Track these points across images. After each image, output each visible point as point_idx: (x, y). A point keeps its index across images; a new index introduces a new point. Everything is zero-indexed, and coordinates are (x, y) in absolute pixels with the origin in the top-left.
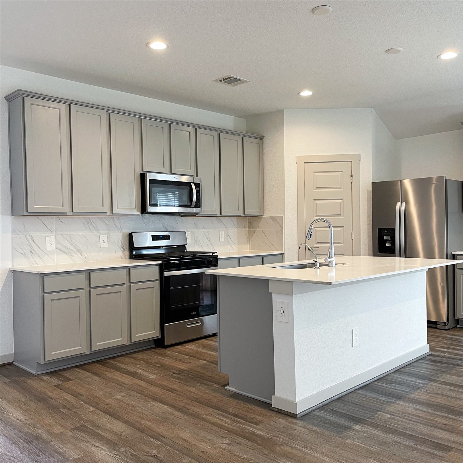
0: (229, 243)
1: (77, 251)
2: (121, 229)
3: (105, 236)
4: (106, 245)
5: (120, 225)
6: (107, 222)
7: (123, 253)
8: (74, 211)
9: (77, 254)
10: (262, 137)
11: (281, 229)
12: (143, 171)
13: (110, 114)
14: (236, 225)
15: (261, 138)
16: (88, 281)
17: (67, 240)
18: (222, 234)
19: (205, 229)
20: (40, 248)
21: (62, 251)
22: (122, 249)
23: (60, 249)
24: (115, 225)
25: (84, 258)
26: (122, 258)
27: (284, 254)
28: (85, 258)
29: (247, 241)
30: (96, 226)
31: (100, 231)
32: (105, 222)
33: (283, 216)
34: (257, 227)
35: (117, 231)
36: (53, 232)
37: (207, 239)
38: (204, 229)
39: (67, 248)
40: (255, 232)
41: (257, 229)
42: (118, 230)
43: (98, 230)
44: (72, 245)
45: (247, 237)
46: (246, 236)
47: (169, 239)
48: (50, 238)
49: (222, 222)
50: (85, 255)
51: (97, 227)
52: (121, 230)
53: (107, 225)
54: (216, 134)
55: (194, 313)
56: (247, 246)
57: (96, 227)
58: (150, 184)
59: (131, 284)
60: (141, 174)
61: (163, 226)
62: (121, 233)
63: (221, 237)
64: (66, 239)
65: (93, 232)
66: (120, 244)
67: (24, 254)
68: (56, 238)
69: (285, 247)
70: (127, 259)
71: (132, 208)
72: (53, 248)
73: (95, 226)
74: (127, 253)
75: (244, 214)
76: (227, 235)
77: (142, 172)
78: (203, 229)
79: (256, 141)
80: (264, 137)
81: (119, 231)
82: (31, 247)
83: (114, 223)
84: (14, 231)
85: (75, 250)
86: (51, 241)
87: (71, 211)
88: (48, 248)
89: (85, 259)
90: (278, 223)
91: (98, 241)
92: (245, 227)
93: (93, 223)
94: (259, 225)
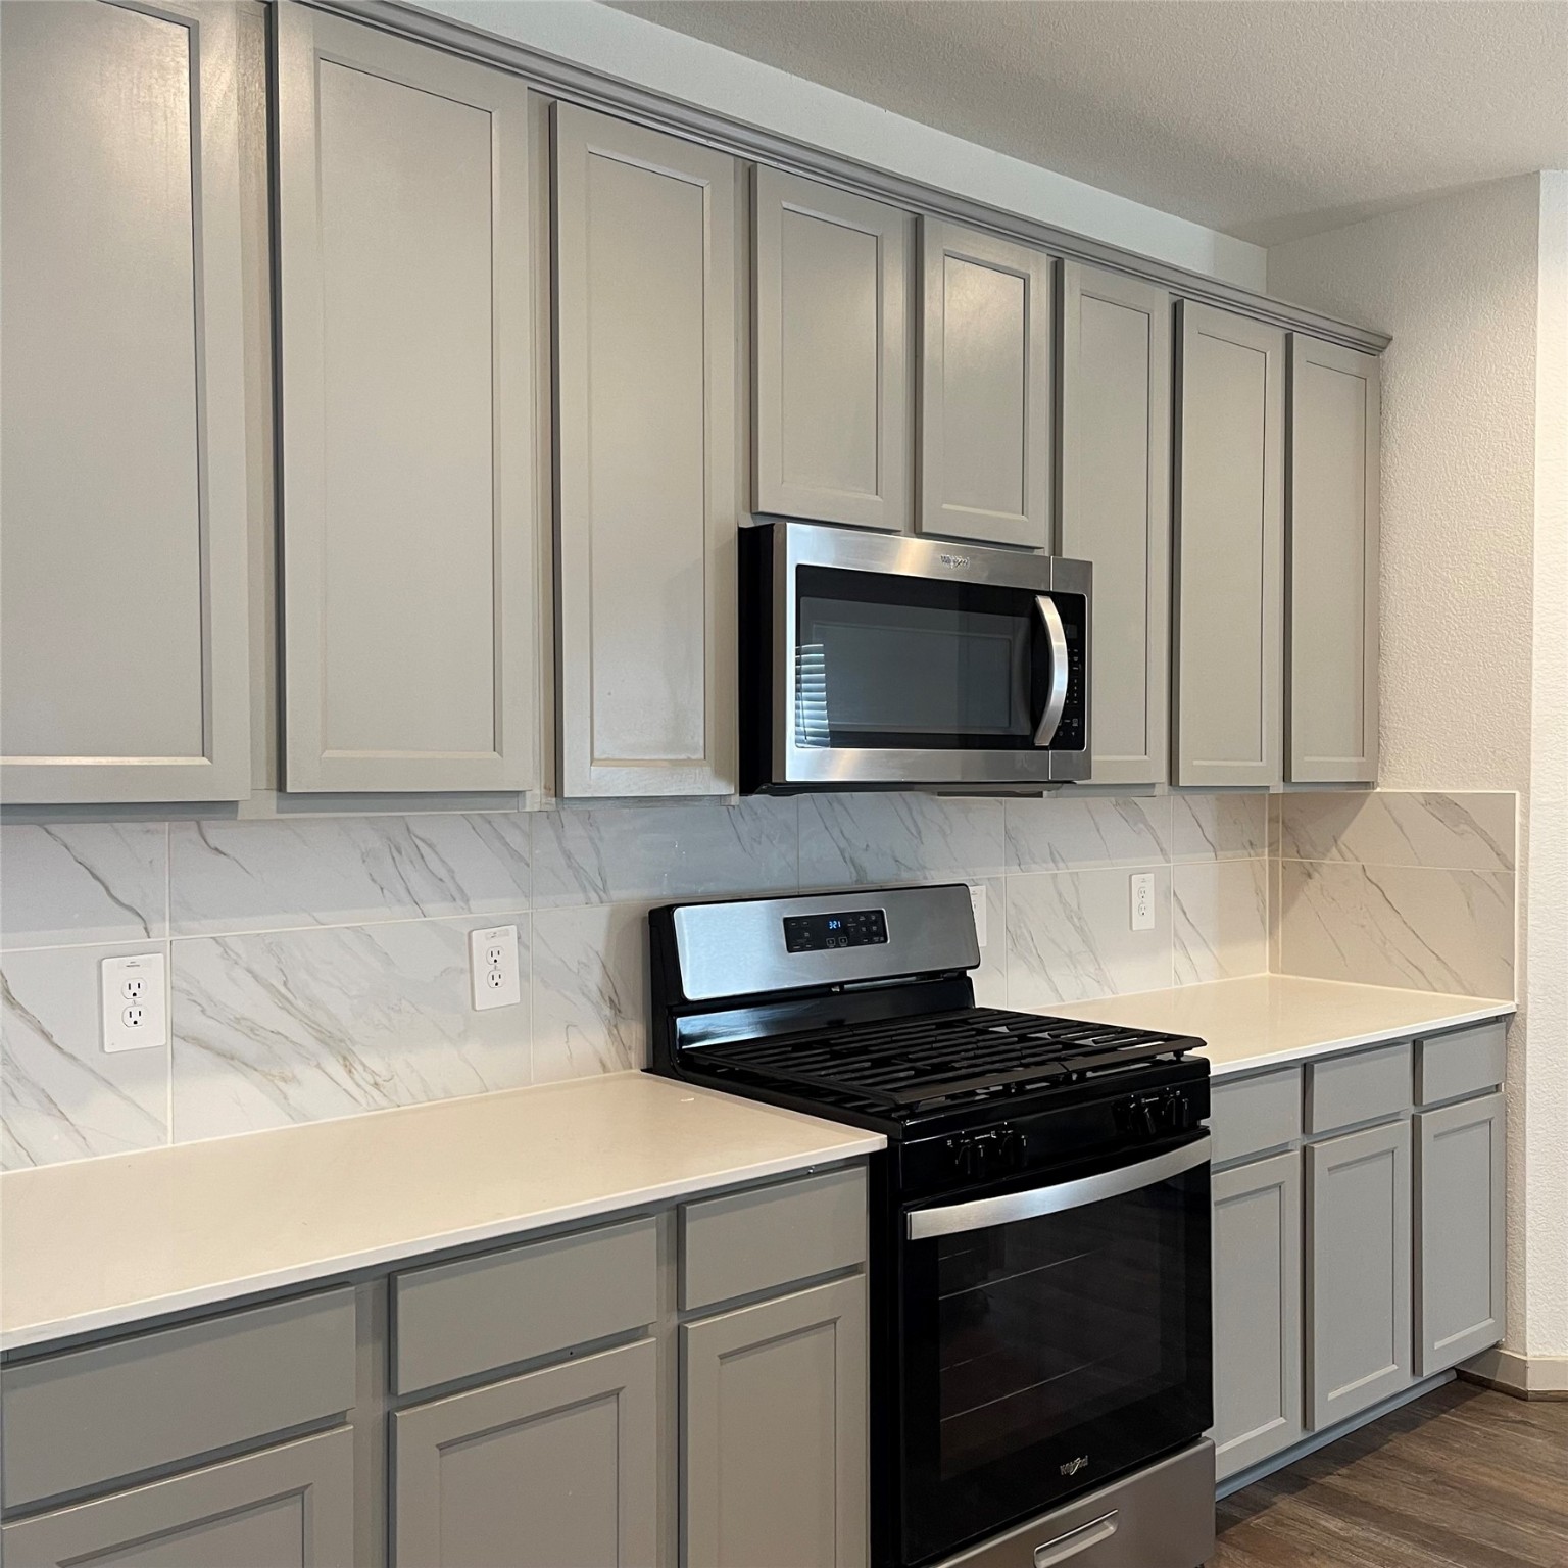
0: (1176, 935)
1: (322, 1042)
2: (605, 882)
3: (507, 933)
4: (510, 993)
5: (598, 853)
6: (515, 839)
7: (610, 1033)
8: (289, 789)
9: (318, 1066)
10: (1379, 342)
11: (1499, 867)
12: (756, 514)
13: (552, 112)
14: (1209, 830)
15: (1373, 345)
16: (380, 1348)
17: (256, 977)
18: (1145, 887)
19: (1061, 864)
20: (56, 1039)
21: (221, 1054)
22: (608, 1011)
23: (202, 1040)
24: (568, 856)
25: (369, 1089)
26: (605, 1069)
27: (1517, 1018)
28: (376, 1085)
29: (1263, 923)
30: (451, 871)
31: (472, 903)
32: (507, 844)
33: (1518, 794)
34: (1328, 851)
35: (581, 897)
36: (154, 928)
37: (1070, 918)
38: (1054, 861)
39: (253, 1030)
40: (1316, 875)
41: (1327, 861)
42: (584, 890)
43: (458, 896)
44: (285, 1004)
45: (1263, 903)
46: (1258, 892)
47: (882, 936)
48: (132, 965)
49: (1147, 825)
50: (375, 1064)
51: (453, 878)
52: (605, 891)
53: (521, 858)
54: (1160, 304)
55: (1075, 1466)
56: (1262, 950)
57: (446, 878)
58: (803, 599)
59: (690, 1326)
60: (741, 531)
61: (842, 852)
62: (605, 909)
63: (1140, 908)
64: (250, 971)
65: (426, 908)
66: (595, 978)
68: (173, 969)
69: (1524, 974)
70: (637, 1071)
71: (683, 757)
72: (154, 1033)
73: (442, 873)
74: (636, 1033)
75: (1286, 776)
76: (1167, 895)
77: (748, 523)
78: (1052, 864)
79: (1350, 358)
80: (1390, 339)
81: (593, 896)
83: (560, 843)
85: (309, 1042)
86: (134, 989)
87: (274, 785)
88: (119, 1037)
89: (375, 1093)
90: (1483, 834)
91: (462, 971)
92: (1251, 844)
93: (430, 846)
94: (1345, 838)
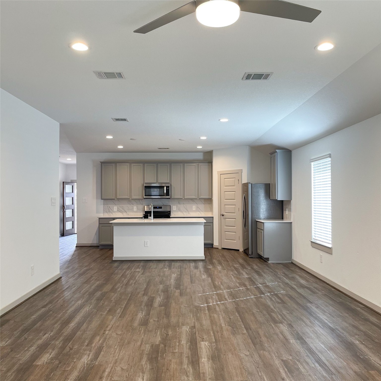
0: (199, 211)
4: (136, 210)
12: (145, 183)
14: (203, 202)
20: (112, 210)
23: (119, 211)
29: (211, 210)
36: (116, 205)
38: (184, 204)
39: (121, 210)
43: (133, 204)
44: (123, 209)
49: (195, 201)
53: (137, 202)
54: (182, 164)
63: (194, 208)
64: (121, 208)
65: (131, 205)
66: (142, 210)
67: (107, 212)
68: (117, 207)
72: (116, 210)
76: (197, 207)
79: (207, 164)
82: (109, 209)
84: (104, 205)
86: (115, 208)
91: (133, 208)
92: (209, 204)
93: (131, 202)
